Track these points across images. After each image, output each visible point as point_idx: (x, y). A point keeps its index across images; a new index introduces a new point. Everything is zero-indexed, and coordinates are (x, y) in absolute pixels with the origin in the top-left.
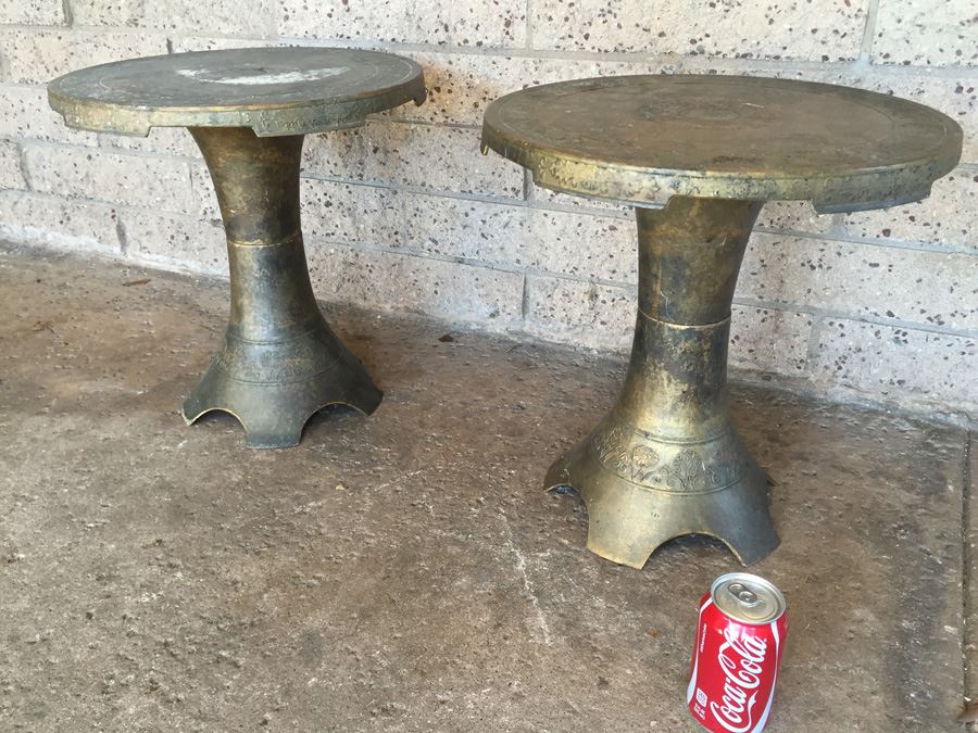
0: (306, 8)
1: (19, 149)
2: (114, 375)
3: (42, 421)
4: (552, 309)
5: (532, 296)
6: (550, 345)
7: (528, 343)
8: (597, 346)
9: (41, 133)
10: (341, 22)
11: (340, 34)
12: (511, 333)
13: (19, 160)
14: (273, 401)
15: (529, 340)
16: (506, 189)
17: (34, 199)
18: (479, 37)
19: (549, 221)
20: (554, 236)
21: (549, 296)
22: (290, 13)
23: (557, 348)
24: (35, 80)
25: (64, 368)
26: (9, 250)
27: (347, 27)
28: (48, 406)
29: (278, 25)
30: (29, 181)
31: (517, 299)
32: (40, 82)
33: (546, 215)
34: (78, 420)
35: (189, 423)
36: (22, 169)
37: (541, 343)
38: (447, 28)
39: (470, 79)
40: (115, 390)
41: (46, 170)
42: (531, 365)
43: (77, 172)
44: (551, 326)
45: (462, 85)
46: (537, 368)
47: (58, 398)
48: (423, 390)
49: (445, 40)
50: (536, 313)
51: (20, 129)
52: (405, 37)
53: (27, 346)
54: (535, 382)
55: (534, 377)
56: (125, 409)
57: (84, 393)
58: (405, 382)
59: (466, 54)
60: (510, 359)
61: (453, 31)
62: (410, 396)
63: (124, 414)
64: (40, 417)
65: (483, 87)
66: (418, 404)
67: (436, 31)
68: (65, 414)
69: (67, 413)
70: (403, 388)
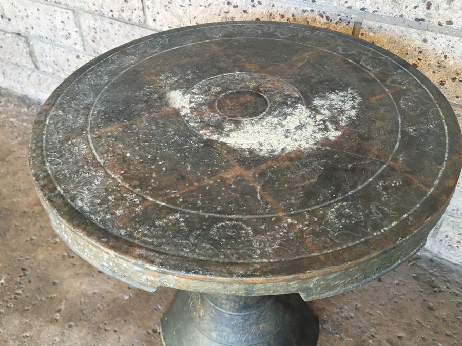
1: (27, 41)
3: (54, 329)
4: (459, 242)
5: (442, 229)
6: (447, 263)
7: (427, 257)
9: (42, 34)
13: (28, 50)
17: (41, 76)
21: (460, 234)
23: (453, 266)
26: (29, 106)
28: (59, 311)
30: (38, 64)
34: (82, 334)
36: (31, 56)
37: (439, 260)
38: (429, 6)
39: (443, 59)
40: (108, 292)
41: (47, 58)
42: (435, 287)
43: (69, 65)
44: (453, 252)
45: (432, 63)
46: (440, 291)
47: (66, 300)
48: (351, 317)
49: (423, 17)
50: (441, 240)
51: (27, 28)
52: (378, 8)
53: (42, 225)
54: (445, 314)
55: (441, 304)
56: (116, 322)
57: (85, 295)
58: (334, 302)
59: (446, 34)
60: (414, 275)
61: (436, 9)
62: (342, 325)
63: (116, 329)
64: (53, 327)
65: (455, 69)
66: (351, 340)
67: (415, 7)
68: (72, 323)
69: (74, 322)
70: (334, 313)
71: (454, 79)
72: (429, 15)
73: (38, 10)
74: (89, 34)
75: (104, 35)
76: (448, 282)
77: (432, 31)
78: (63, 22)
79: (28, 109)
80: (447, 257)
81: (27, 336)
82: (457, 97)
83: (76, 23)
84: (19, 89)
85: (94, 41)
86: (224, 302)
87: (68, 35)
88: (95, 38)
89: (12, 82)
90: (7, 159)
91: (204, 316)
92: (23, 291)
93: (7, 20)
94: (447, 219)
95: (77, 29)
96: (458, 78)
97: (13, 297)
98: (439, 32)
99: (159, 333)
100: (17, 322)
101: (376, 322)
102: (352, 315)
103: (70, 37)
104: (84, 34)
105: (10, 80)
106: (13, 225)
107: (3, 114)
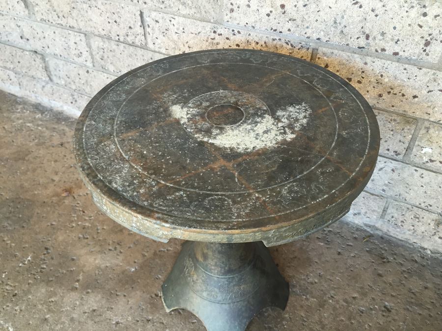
0: (249, 6)
1: (43, 58)
2: (115, 249)
3: (74, 295)
4: (402, 222)
5: (389, 211)
6: (394, 240)
7: (379, 235)
8: (431, 248)
9: (56, 52)
10: (277, 21)
11: (274, 28)
12: (366, 225)
13: (44, 65)
14: (226, 314)
15: (380, 233)
16: (388, 150)
17: (54, 87)
18: (397, 49)
19: (417, 175)
20: (419, 184)
21: (403, 215)
22: (235, 8)
23: (400, 242)
24: (51, 21)
25: (84, 238)
26: (42, 113)
27: (281, 25)
28: (78, 281)
29: (225, 13)
30: (51, 77)
31: (378, 213)
32: (54, 23)
33: (416, 170)
34: (97, 299)
35: (168, 311)
36: (46, 70)
37: (388, 237)
38: (367, 37)
39: (380, 77)
40: (117, 265)
41: (61, 73)
42: (384, 258)
43: (80, 79)
44: (398, 230)
45: (372, 80)
46: (389, 262)
47: (83, 272)
48: (316, 283)
49: (364, 46)
50: (389, 221)
51: (43, 47)
52: (329, 39)
53: (60, 212)
54: (391, 279)
55: (389, 272)
56: (125, 289)
57: (99, 268)
58: (301, 271)
59: (381, 59)
60: (368, 249)
61: (373, 40)
62: (307, 288)
63: (125, 294)
64: (74, 294)
65: (390, 84)
66: (315, 300)
67: (358, 38)
68: (89, 291)
69: (90, 289)
70: (302, 279)
71: (389, 93)
72: (368, 44)
73: (54, 33)
74: (98, 53)
75: (110, 54)
76: (395, 254)
77: (371, 56)
78: (76, 43)
79: (42, 115)
80: (394, 234)
81: (52, 301)
82: (393, 106)
83: (87, 44)
84: (34, 98)
85: (102, 59)
86: (213, 268)
87: (80, 54)
88: (103, 57)
89: (28, 92)
90: (26, 158)
91: (197, 280)
92: (47, 266)
93: (26, 41)
94: (392, 203)
95: (88, 49)
96: (392, 91)
97: (39, 270)
98: (377, 57)
99: (160, 297)
100: (43, 290)
101: (335, 286)
102: (316, 281)
103: (82, 56)
104: (94, 53)
105: (26, 90)
106: (36, 213)
107: (21, 119)
